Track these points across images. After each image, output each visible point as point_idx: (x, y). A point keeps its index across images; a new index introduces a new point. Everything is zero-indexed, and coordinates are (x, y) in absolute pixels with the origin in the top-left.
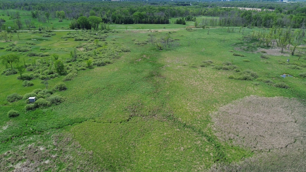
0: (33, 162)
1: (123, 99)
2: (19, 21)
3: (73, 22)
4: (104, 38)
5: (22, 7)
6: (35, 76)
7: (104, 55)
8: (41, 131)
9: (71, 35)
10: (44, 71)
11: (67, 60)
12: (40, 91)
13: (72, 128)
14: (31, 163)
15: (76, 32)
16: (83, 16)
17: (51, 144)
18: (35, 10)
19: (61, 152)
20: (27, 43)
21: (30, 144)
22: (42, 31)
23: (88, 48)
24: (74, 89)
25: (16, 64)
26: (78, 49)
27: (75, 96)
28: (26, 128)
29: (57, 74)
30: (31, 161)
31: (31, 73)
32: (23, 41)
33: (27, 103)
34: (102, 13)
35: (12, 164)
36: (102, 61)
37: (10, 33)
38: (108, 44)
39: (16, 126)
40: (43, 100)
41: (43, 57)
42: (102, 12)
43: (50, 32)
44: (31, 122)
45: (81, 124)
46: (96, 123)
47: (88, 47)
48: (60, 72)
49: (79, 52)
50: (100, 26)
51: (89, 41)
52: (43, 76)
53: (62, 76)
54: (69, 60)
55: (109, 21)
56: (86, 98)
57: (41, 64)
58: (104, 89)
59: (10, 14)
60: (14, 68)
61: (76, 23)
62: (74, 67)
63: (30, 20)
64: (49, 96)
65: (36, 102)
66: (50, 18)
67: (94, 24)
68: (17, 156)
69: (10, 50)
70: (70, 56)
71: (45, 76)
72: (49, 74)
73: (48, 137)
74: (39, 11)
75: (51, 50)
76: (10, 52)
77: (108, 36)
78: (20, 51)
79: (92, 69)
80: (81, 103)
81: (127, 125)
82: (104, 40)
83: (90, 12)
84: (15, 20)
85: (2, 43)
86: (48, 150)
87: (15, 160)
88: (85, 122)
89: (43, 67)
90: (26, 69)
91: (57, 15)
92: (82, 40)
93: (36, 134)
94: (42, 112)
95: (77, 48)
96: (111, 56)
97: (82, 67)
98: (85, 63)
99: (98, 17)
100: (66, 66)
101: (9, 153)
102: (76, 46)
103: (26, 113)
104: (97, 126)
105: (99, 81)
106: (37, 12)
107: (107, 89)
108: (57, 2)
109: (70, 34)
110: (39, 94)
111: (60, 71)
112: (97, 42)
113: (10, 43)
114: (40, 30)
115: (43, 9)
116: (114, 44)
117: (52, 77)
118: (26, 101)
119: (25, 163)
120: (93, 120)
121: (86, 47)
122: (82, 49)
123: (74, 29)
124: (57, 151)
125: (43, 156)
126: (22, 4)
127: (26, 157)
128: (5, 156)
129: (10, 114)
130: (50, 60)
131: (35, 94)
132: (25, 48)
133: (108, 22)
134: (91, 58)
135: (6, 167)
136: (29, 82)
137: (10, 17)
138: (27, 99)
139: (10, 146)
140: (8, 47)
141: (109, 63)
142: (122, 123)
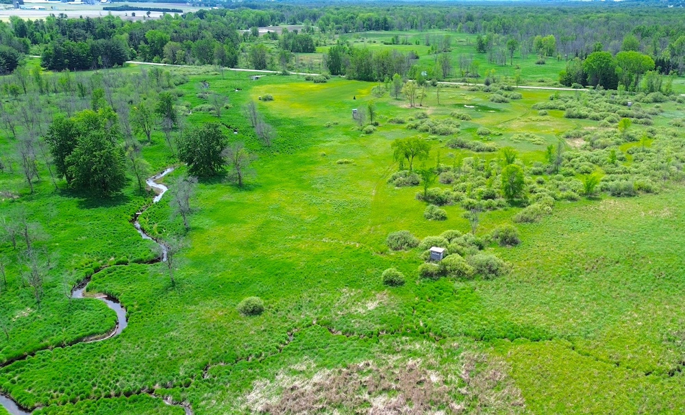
0: (410, 405)
1: (667, 307)
2: (446, 59)
3: (571, 67)
4: (650, 116)
5: (460, 25)
6: (454, 196)
7: (637, 165)
8: (440, 336)
9: (559, 101)
10: (476, 189)
11: (534, 168)
12: (457, 236)
13: (513, 349)
14: (405, 404)
15: (573, 95)
16: (602, 52)
17: (455, 374)
18: (487, 32)
19: (475, 402)
20: (452, 115)
21: (414, 359)
22: (492, 86)
23: (596, 142)
24: (537, 249)
25: (420, 163)
26: (568, 142)
27: (536, 267)
28: (411, 318)
29: (503, 201)
30: (408, 400)
31: (448, 189)
32: (446, 108)
33: (426, 259)
34: (658, 43)
35: (369, 393)
36: (630, 182)
37: (423, 87)
38: (656, 136)
39: (393, 309)
40: (459, 260)
41: (480, 153)
42: (660, 40)
43: (509, 89)
44: (424, 306)
45: (535, 345)
46: (574, 352)
47: (599, 138)
48: (512, 197)
49: (570, 149)
50: (643, 83)
51: (605, 121)
52: (471, 200)
53: (514, 209)
54: (540, 169)
55: (676, 66)
56: (561, 279)
57: (473, 171)
58: (617, 262)
59: (430, 41)
60: (415, 172)
61: (579, 68)
62: (550, 189)
63: (472, 57)
64: (473, 254)
65: (445, 260)
66: (517, 54)
67: (628, 73)
68: (382, 378)
69: (416, 127)
70: (543, 158)
71: (475, 201)
72: (486, 198)
73: (453, 353)
74: (497, 35)
75: (503, 137)
76: (413, 131)
77: (662, 112)
78: (435, 133)
79: (596, 202)
80: (546, 290)
81: (666, 386)
82: (647, 124)
83: (625, 40)
84: (439, 55)
85: (402, 109)
86: (447, 386)
87: (377, 387)
88: (547, 342)
89: (475, 179)
90: (439, 179)
91: (534, 48)
92: (585, 117)
93: (428, 338)
94: (451, 290)
95: (568, 137)
96: (658, 173)
97: (569, 193)
98: (580, 183)
99: (645, 56)
100: (529, 183)
101: (368, 365)
102: (567, 132)
103: (417, 283)
104: (577, 362)
105: (606, 237)
106: (490, 38)
107: (627, 267)
108: (542, 13)
109: (557, 98)
110: (453, 245)
111: (512, 193)
112: (625, 127)
113: (419, 111)
114: (488, 84)
115: (506, 29)
116: (675, 135)
117: (489, 207)
118: (422, 256)
119: (394, 400)
120: (570, 344)
121: (592, 138)
122: (579, 143)
123: (569, 85)
124: (466, 397)
125: (434, 397)
126: (460, 17)
127: (399, 386)
128: (359, 370)
129: (385, 277)
130: (495, 163)
131: (446, 240)
132: (445, 127)
133: (671, 72)
134: (599, 169)
135: (356, 397)
136: (440, 210)
137: (430, 48)
138: (427, 249)
139: (372, 350)
140: (412, 120)
141: (648, 191)
142: (651, 375)
